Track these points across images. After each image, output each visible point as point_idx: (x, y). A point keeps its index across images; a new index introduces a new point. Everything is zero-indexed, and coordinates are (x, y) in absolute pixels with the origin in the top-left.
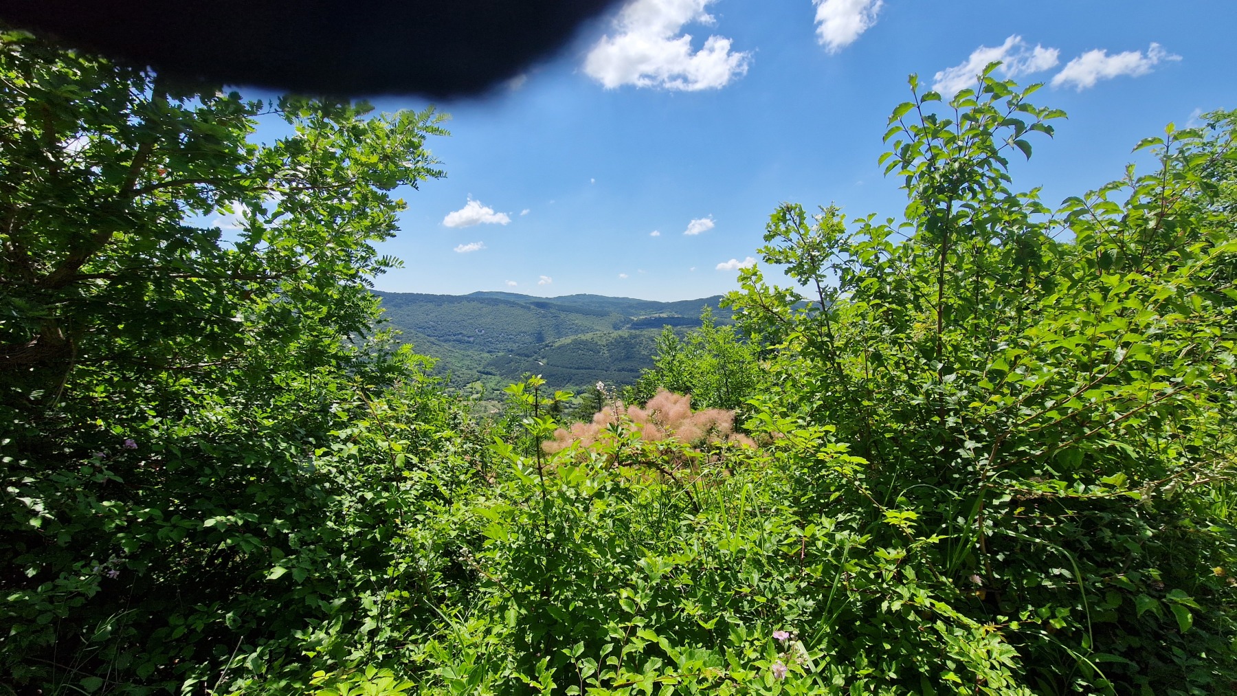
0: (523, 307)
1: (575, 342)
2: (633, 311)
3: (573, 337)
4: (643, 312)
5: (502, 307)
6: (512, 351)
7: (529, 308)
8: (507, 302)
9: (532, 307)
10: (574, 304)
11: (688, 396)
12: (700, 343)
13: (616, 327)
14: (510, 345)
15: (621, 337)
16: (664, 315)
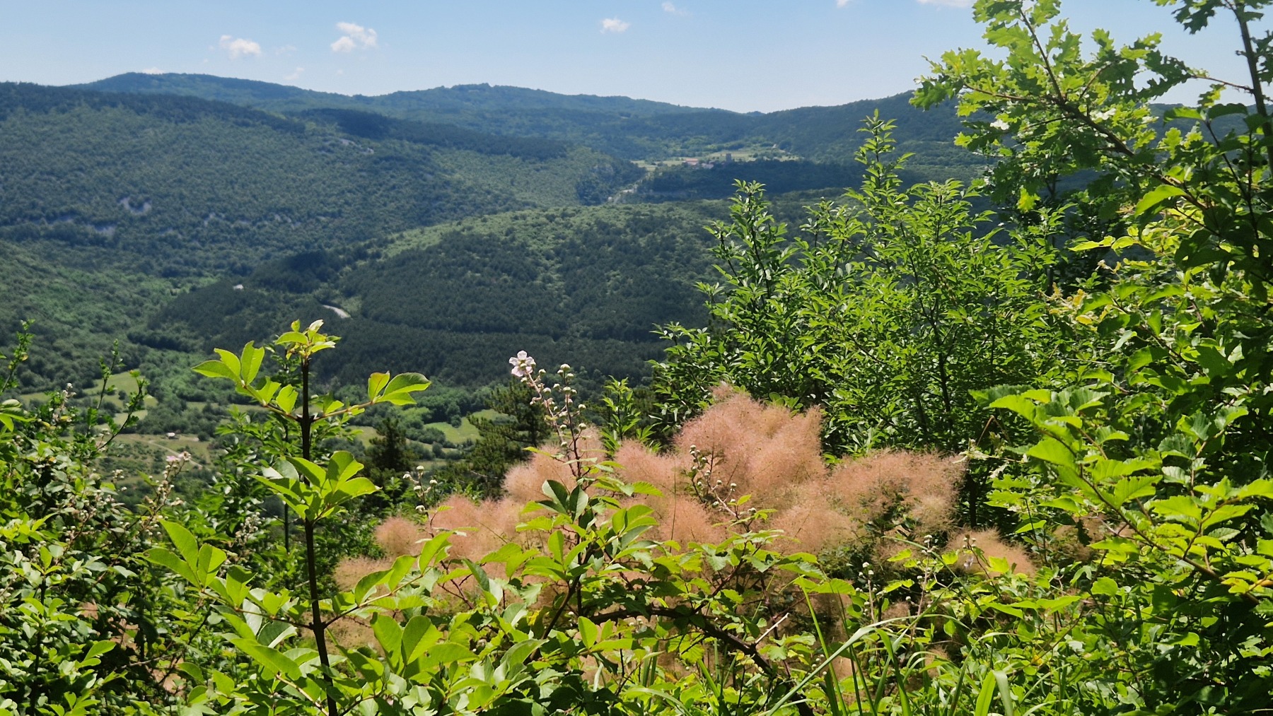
0: (279, 126)
1: (452, 243)
2: (643, 141)
3: (445, 228)
4: (675, 147)
5: (207, 125)
6: (244, 271)
7: (299, 130)
8: (223, 110)
9: (310, 126)
10: (448, 118)
11: (815, 412)
12: (855, 239)
13: (588, 194)
14: (235, 254)
15: (603, 226)
16: (744, 156)
